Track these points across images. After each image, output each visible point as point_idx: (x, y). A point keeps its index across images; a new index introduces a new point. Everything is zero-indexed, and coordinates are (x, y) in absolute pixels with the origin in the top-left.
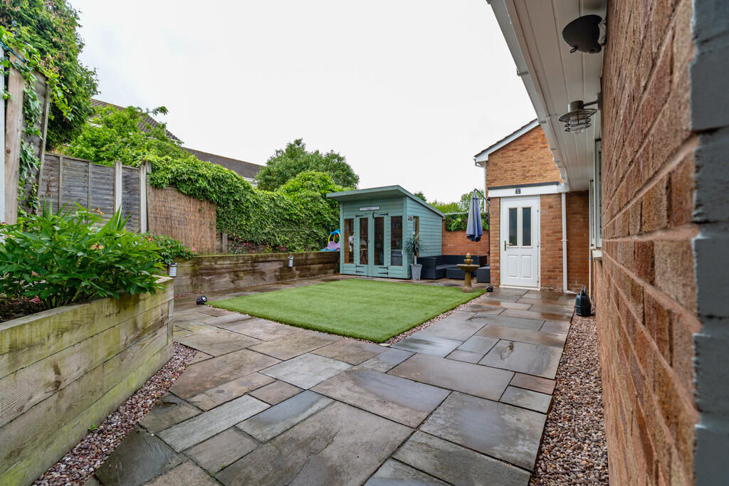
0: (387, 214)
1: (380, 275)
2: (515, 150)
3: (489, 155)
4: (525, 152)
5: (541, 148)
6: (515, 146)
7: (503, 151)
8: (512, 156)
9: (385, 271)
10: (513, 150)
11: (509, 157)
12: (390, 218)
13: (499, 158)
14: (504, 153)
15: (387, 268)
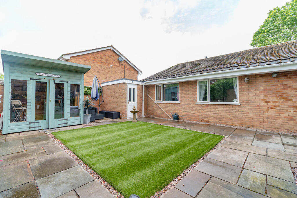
0: (68, 82)
1: (60, 126)
2: (82, 59)
3: (71, 57)
4: (86, 62)
5: (93, 62)
6: (82, 57)
7: (77, 58)
8: (81, 61)
9: (65, 122)
10: (81, 59)
11: (79, 61)
12: (70, 85)
13: (75, 60)
14: (77, 59)
15: (67, 119)
